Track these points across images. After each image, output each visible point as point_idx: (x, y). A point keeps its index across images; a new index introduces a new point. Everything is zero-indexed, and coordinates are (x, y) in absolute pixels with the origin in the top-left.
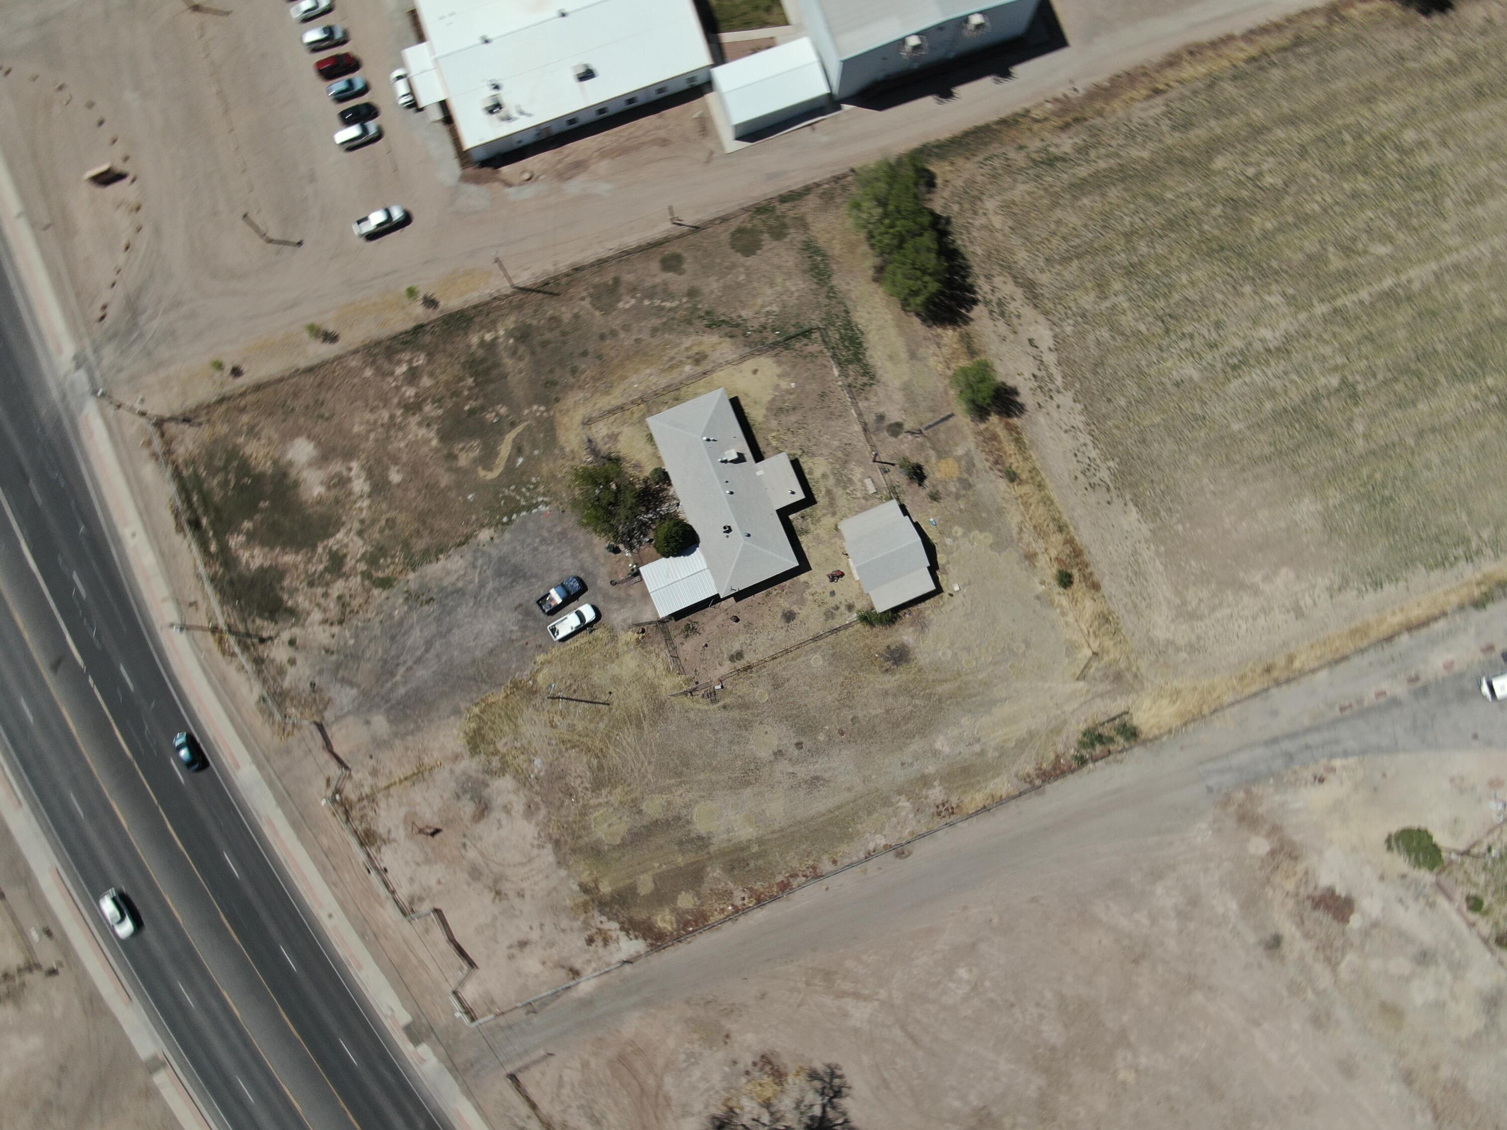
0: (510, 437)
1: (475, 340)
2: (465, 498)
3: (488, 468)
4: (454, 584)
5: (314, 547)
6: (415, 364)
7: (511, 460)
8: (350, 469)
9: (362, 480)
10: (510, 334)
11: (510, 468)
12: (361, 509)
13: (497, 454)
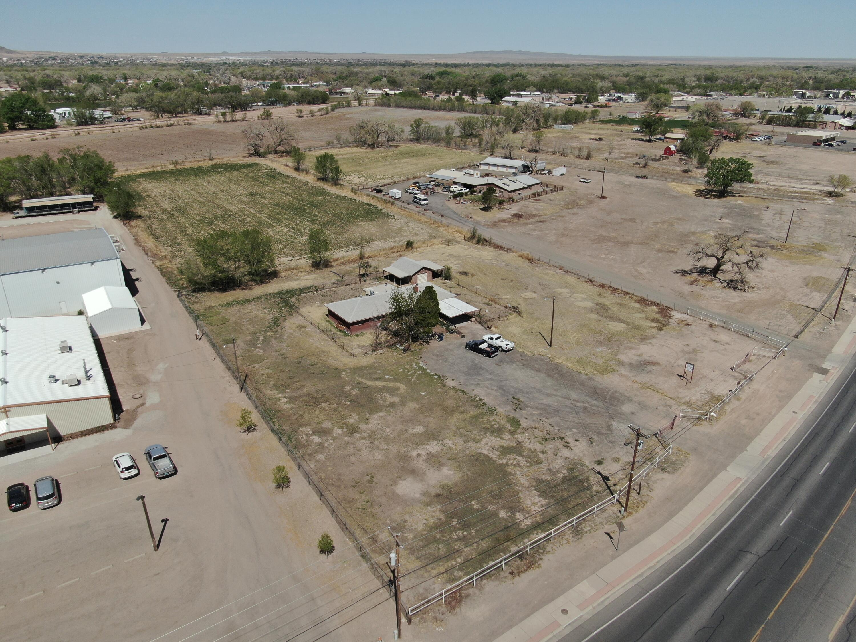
0: (369, 383)
1: (288, 406)
2: (425, 396)
3: (398, 389)
4: (496, 391)
5: (502, 465)
6: (311, 432)
7: (388, 380)
8: (419, 455)
9: (428, 447)
10: (282, 392)
11: (395, 380)
12: (455, 444)
13: (384, 387)
